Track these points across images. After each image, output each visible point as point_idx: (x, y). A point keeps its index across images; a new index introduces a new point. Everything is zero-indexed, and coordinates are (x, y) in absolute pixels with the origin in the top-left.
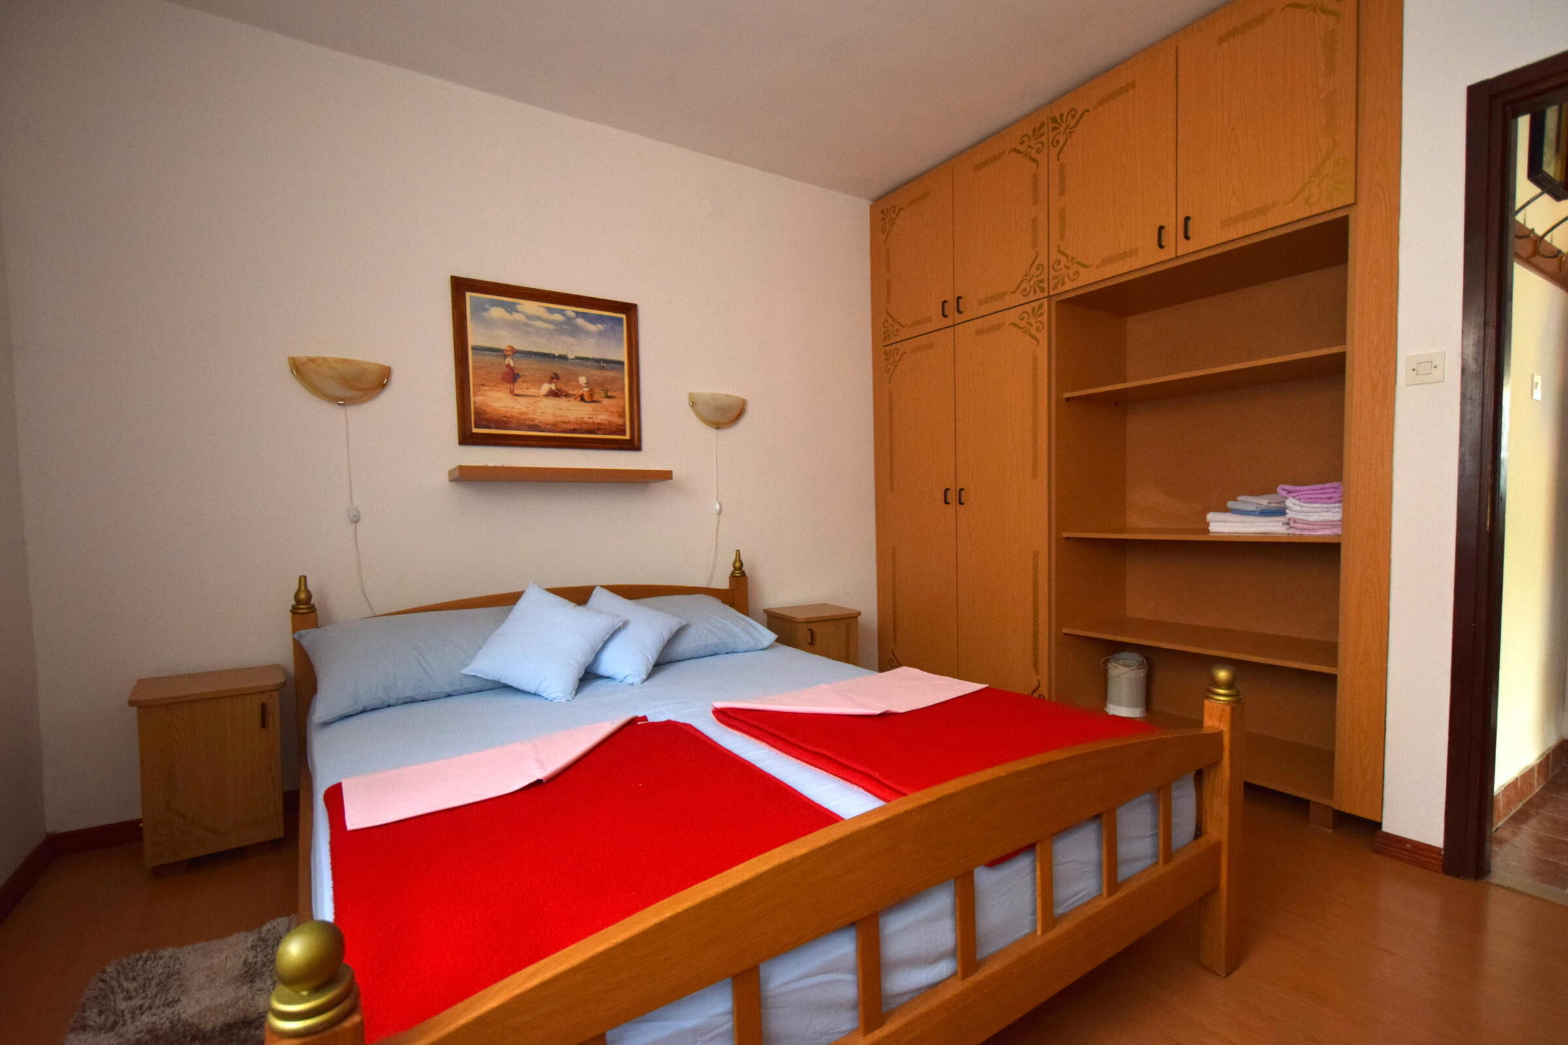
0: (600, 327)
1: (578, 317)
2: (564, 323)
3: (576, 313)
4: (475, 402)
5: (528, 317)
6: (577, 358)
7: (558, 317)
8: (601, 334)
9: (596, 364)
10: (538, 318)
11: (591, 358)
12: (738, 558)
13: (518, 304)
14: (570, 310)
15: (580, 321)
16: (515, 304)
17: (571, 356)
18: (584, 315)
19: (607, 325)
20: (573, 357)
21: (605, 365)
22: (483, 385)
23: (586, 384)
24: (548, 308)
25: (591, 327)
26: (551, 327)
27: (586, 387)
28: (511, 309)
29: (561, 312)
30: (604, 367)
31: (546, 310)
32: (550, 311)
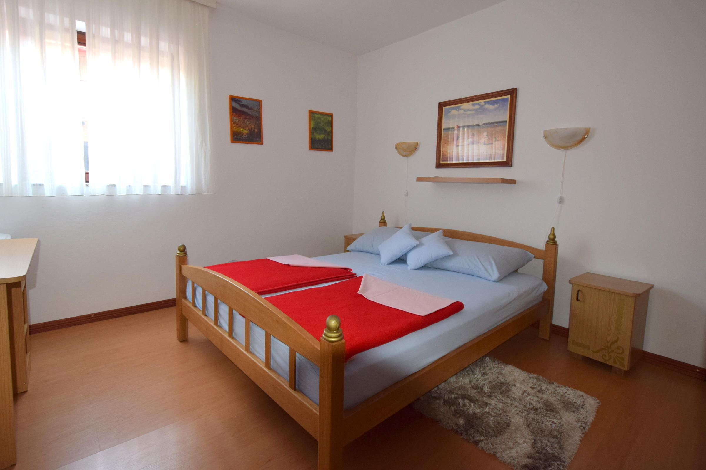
0: (496, 106)
1: (485, 104)
2: (479, 109)
3: (484, 102)
4: (442, 151)
5: (465, 110)
6: (484, 124)
7: (477, 107)
8: (496, 109)
9: (493, 125)
10: (469, 110)
11: (490, 122)
12: (552, 232)
13: (462, 106)
14: (482, 102)
15: (487, 106)
16: (460, 106)
17: (481, 124)
18: (488, 102)
19: (500, 104)
20: (482, 124)
21: (497, 124)
22: (446, 144)
23: (487, 136)
24: (473, 104)
25: (491, 107)
26: (473, 112)
27: (487, 137)
28: (458, 109)
29: (478, 104)
30: (496, 126)
31: (472, 105)
32: (474, 105)
